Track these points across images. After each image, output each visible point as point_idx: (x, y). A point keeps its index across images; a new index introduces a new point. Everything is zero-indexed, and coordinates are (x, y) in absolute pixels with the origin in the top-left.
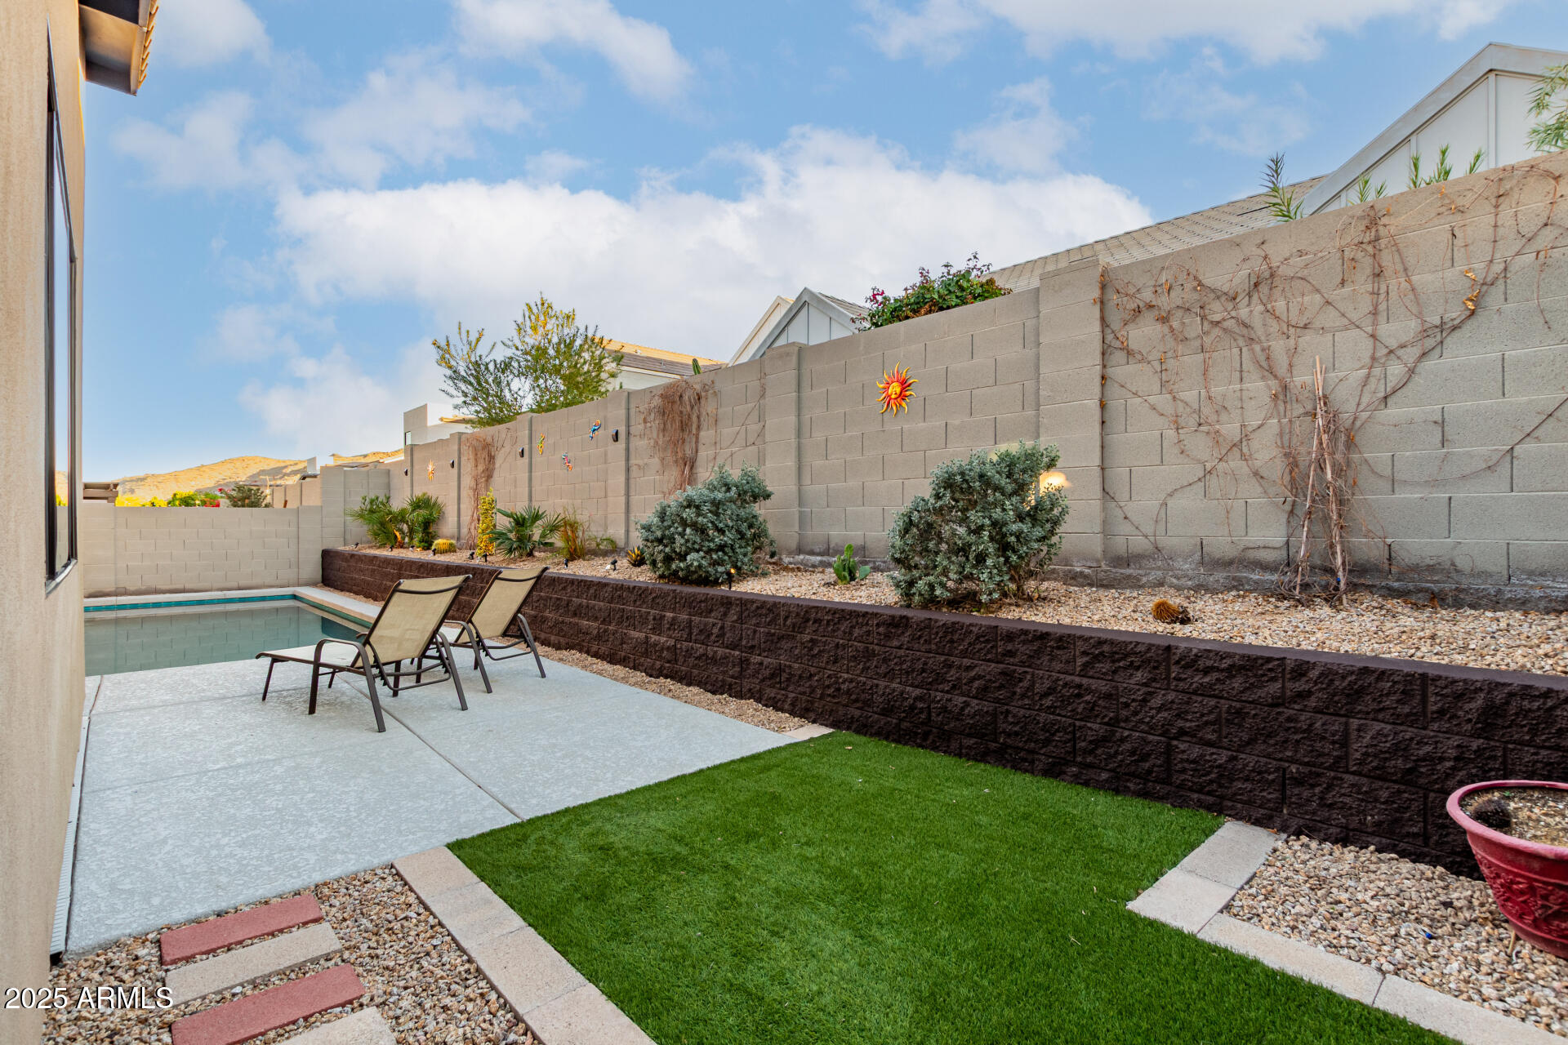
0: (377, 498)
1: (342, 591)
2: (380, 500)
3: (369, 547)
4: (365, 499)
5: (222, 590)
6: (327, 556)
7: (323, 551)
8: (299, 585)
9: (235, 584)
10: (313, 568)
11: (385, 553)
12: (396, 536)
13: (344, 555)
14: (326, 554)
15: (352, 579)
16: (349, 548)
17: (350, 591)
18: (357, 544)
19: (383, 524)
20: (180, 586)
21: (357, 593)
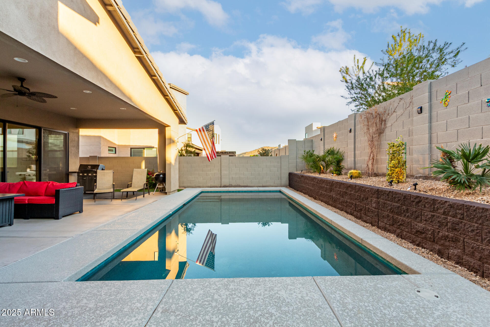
0: (310, 151)
1: (298, 191)
2: (311, 152)
3: (307, 172)
4: (305, 151)
5: (258, 187)
6: (291, 175)
7: (289, 173)
8: (281, 186)
9: (261, 185)
10: (285, 180)
11: (317, 175)
12: (321, 168)
13: (298, 175)
14: (290, 174)
15: (302, 186)
16: (299, 172)
17: (301, 191)
18: (302, 171)
19: (314, 162)
20: (246, 185)
21: (305, 193)
